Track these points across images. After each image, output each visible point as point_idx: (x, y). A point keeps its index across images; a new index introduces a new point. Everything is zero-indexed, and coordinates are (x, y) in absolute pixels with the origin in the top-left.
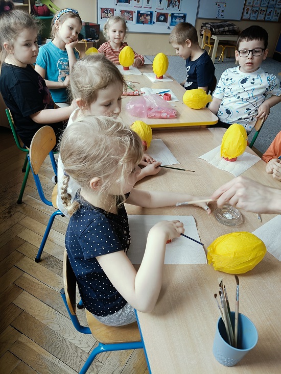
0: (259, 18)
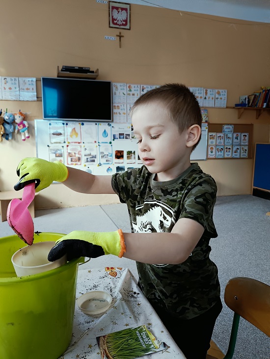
0: (226, 156)
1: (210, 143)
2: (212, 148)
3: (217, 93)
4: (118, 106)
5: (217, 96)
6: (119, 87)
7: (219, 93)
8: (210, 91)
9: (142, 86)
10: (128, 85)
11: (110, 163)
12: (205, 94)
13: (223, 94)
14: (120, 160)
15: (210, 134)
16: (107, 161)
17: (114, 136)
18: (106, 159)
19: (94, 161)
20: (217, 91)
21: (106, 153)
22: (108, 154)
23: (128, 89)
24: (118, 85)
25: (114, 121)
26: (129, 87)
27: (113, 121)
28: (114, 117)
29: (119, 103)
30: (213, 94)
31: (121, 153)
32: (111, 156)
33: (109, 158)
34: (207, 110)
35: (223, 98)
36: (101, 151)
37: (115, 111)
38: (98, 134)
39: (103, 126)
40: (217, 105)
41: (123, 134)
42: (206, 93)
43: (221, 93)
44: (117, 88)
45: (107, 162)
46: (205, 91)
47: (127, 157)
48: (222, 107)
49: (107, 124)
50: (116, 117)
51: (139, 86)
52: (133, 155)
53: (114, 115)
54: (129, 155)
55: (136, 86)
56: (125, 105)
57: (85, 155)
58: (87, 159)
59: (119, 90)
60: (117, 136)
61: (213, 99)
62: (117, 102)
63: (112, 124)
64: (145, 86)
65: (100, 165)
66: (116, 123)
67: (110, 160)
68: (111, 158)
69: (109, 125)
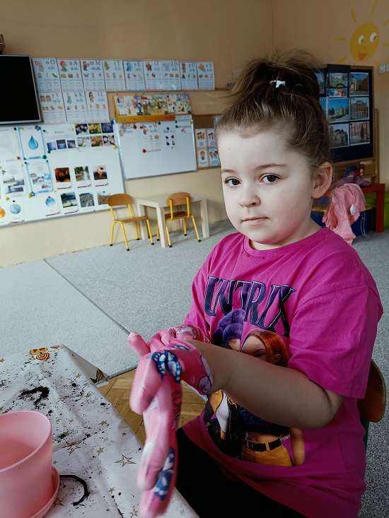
1: (198, 145)
2: (202, 153)
3: (199, 68)
4: (48, 97)
5: (200, 72)
6: (44, 65)
7: (202, 68)
8: (190, 66)
9: (82, 61)
10: (59, 61)
11: (50, 189)
12: (182, 71)
13: (209, 68)
14: (65, 184)
15: (198, 131)
16: (43, 187)
17: (49, 145)
18: (42, 184)
19: (21, 190)
20: (198, 65)
21: (39, 175)
22: (43, 176)
23: (61, 68)
24: (43, 61)
25: (45, 121)
26: (62, 63)
27: (42, 121)
28: (44, 115)
29: (48, 91)
30: (194, 71)
31: (64, 173)
32: (49, 178)
33: (46, 182)
34: (188, 95)
35: (209, 76)
36: (31, 172)
37: (44, 104)
38: (20, 145)
39: (28, 131)
40: (202, 86)
41: (63, 141)
42: (184, 69)
43: (206, 68)
44: (41, 66)
45: (44, 189)
46: (181, 66)
47: (77, 177)
48: (209, 88)
49: (34, 127)
50: (47, 115)
51: (78, 62)
52: (85, 172)
53: (44, 112)
54: (79, 173)
55: (73, 62)
56: (60, 94)
57: (5, 182)
58: (9, 187)
59: (46, 70)
60: (55, 145)
61: (194, 77)
62: (45, 91)
63: (43, 127)
64: (88, 62)
65: (33, 194)
66: (49, 124)
67: (48, 185)
68: (50, 181)
69: (38, 128)
